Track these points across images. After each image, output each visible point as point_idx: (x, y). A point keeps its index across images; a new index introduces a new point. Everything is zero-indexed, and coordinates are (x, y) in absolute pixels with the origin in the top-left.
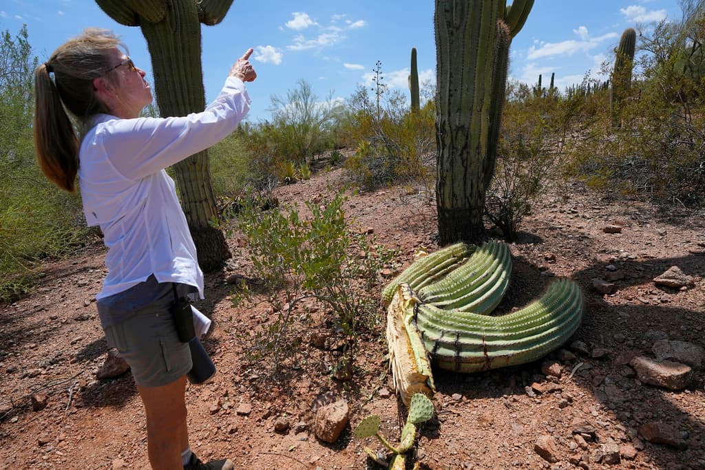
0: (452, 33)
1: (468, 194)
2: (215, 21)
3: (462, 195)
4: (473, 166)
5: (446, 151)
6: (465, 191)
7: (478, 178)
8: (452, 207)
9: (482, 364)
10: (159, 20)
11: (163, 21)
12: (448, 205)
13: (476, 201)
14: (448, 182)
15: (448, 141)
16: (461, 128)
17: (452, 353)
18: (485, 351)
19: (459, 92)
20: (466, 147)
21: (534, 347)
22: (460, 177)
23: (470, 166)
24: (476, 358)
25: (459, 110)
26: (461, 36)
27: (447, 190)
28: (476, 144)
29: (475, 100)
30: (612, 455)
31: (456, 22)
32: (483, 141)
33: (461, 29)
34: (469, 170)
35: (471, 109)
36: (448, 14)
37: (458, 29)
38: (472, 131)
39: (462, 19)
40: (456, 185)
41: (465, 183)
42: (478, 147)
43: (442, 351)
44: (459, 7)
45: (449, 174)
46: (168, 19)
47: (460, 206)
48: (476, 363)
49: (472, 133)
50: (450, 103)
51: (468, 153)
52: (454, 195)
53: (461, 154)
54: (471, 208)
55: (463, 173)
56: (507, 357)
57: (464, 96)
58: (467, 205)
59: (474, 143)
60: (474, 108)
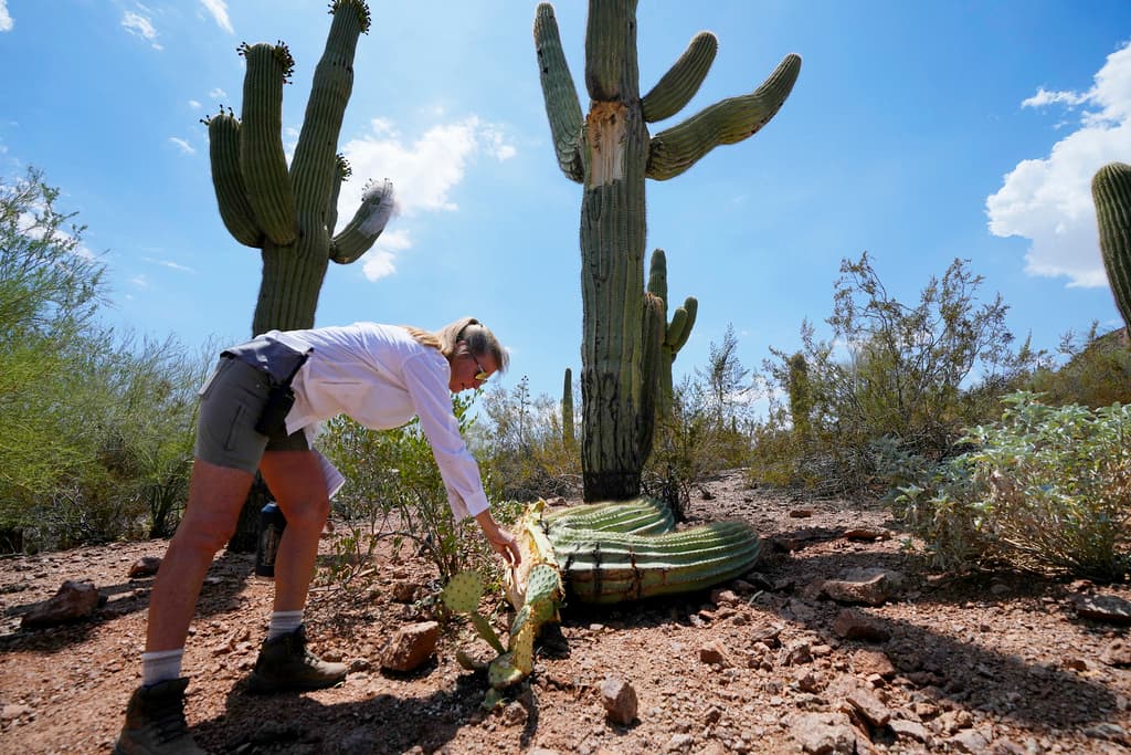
0: (599, 285)
1: (620, 454)
2: (347, 259)
3: (612, 454)
4: (624, 419)
5: (593, 403)
6: (616, 448)
7: (632, 436)
8: (601, 469)
9: (630, 581)
10: (286, 243)
11: (290, 246)
12: (596, 468)
13: (630, 464)
14: (596, 439)
15: (595, 393)
16: (609, 376)
17: (590, 566)
18: (633, 563)
19: (606, 340)
20: (615, 397)
21: (697, 563)
22: (609, 433)
23: (621, 420)
24: (621, 571)
25: (607, 357)
26: (608, 287)
27: (595, 449)
28: (627, 395)
29: (624, 349)
30: (800, 649)
31: (602, 274)
32: (636, 395)
33: (607, 283)
34: (620, 425)
35: (620, 357)
36: (595, 269)
37: (604, 281)
38: (621, 381)
39: (608, 272)
40: (605, 441)
41: (615, 439)
42: (630, 400)
43: (577, 566)
44: (605, 263)
45: (597, 429)
46: (296, 245)
47: (610, 467)
48: (622, 579)
49: (622, 382)
50: (596, 351)
51: (618, 405)
52: (603, 454)
53: (610, 406)
54: (624, 472)
55: (613, 427)
56: (663, 571)
57: (612, 343)
58: (619, 467)
59: (624, 394)
60: (623, 357)
